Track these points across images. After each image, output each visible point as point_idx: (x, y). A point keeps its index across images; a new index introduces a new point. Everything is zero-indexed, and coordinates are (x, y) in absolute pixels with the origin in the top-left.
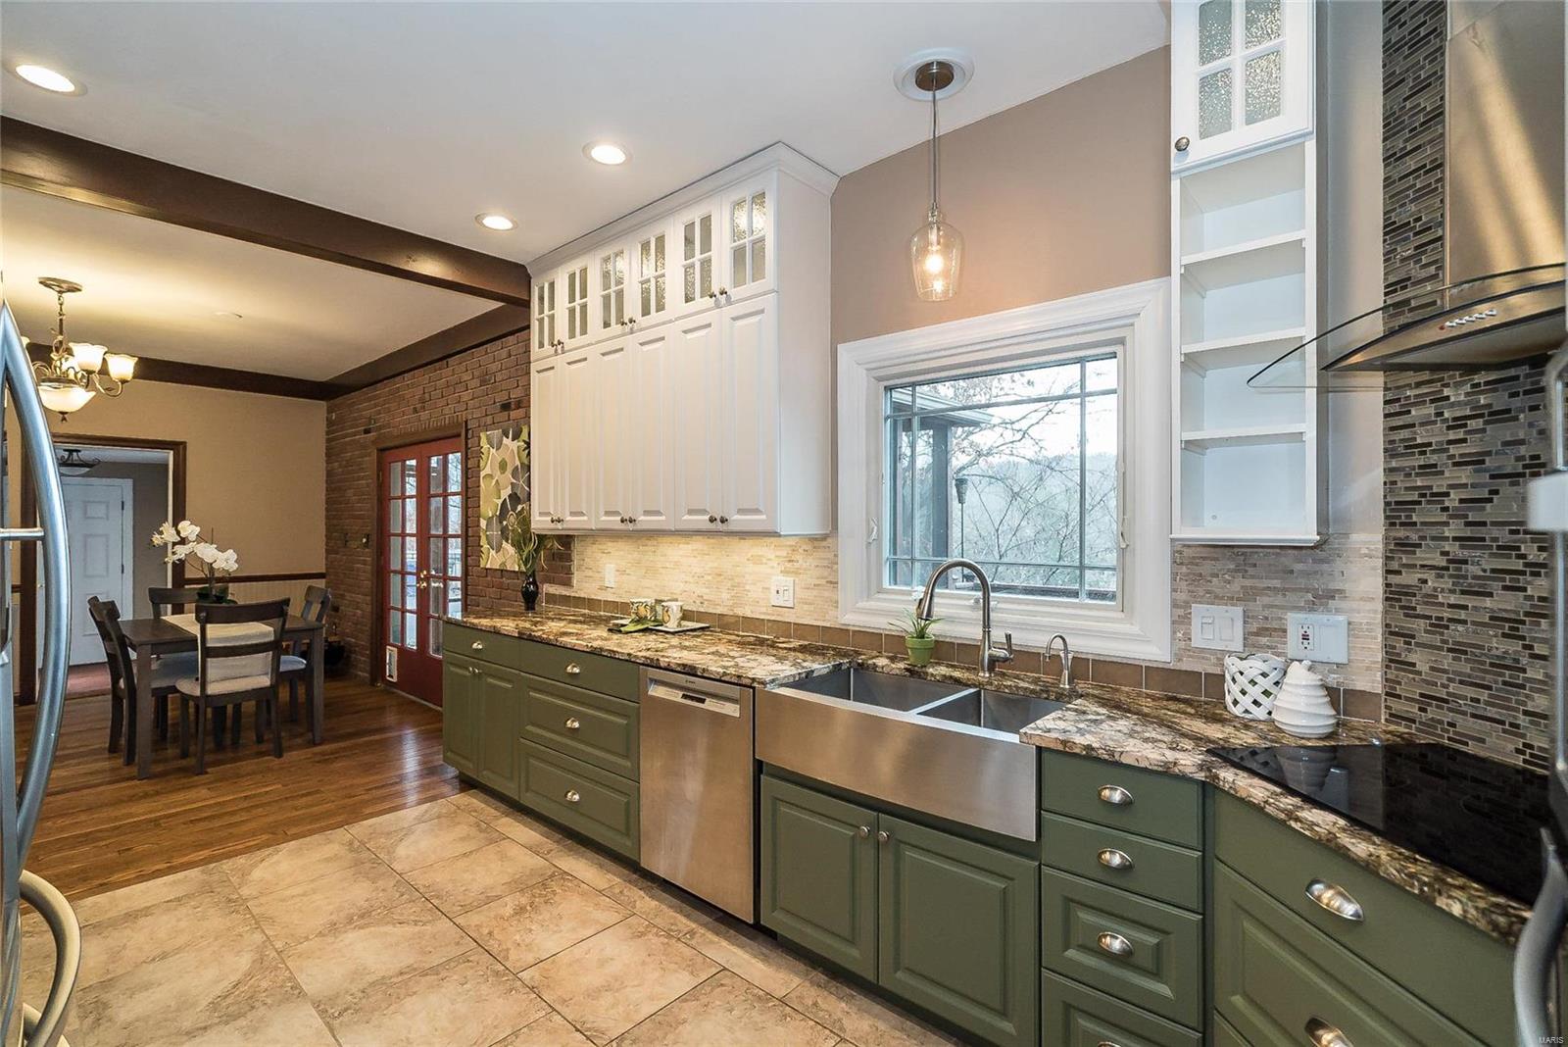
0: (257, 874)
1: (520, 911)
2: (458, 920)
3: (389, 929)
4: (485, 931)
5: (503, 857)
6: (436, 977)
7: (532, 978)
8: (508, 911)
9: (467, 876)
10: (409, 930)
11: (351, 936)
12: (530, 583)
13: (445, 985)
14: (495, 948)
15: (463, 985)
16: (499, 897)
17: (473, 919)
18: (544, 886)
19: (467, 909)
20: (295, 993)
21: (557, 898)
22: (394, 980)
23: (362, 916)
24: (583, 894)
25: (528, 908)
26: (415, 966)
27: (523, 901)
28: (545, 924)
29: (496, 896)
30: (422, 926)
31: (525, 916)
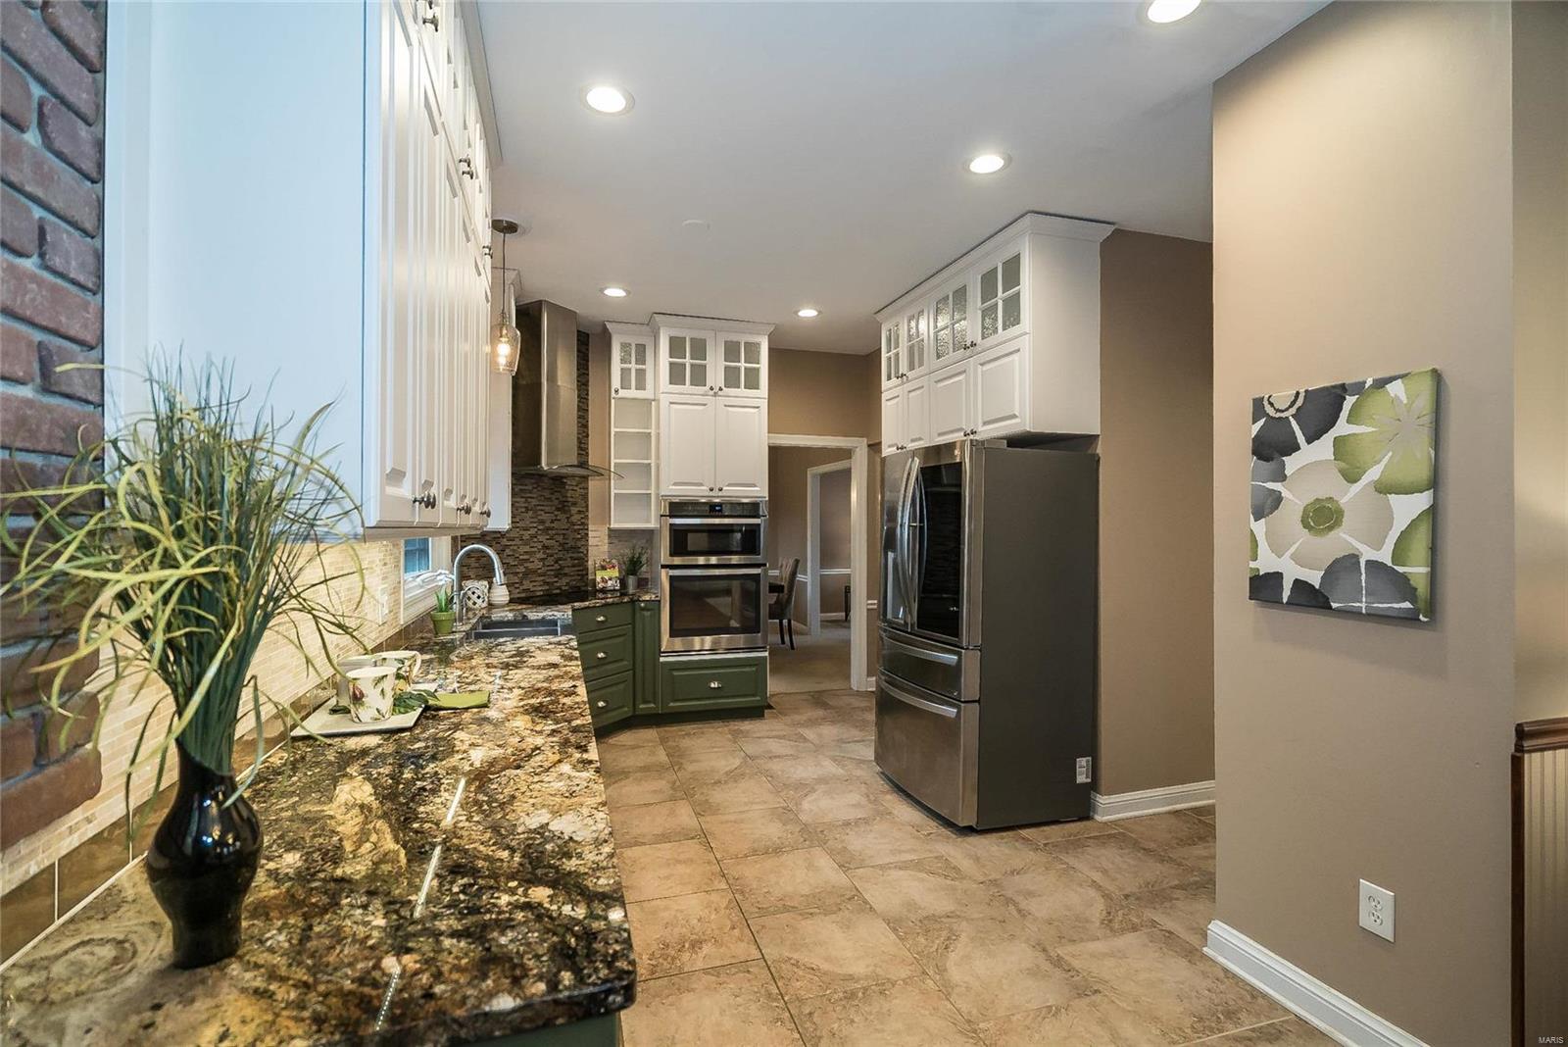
1: (696, 945)
2: (756, 954)
3: (825, 966)
4: (736, 932)
8: (706, 949)
10: (804, 957)
14: (736, 916)
16: (705, 971)
17: (743, 950)
19: (743, 966)
21: (654, 947)
22: (817, 910)
25: (687, 945)
26: (801, 917)
27: (686, 956)
28: (684, 922)
29: (709, 973)
30: (790, 959)
31: (694, 936)
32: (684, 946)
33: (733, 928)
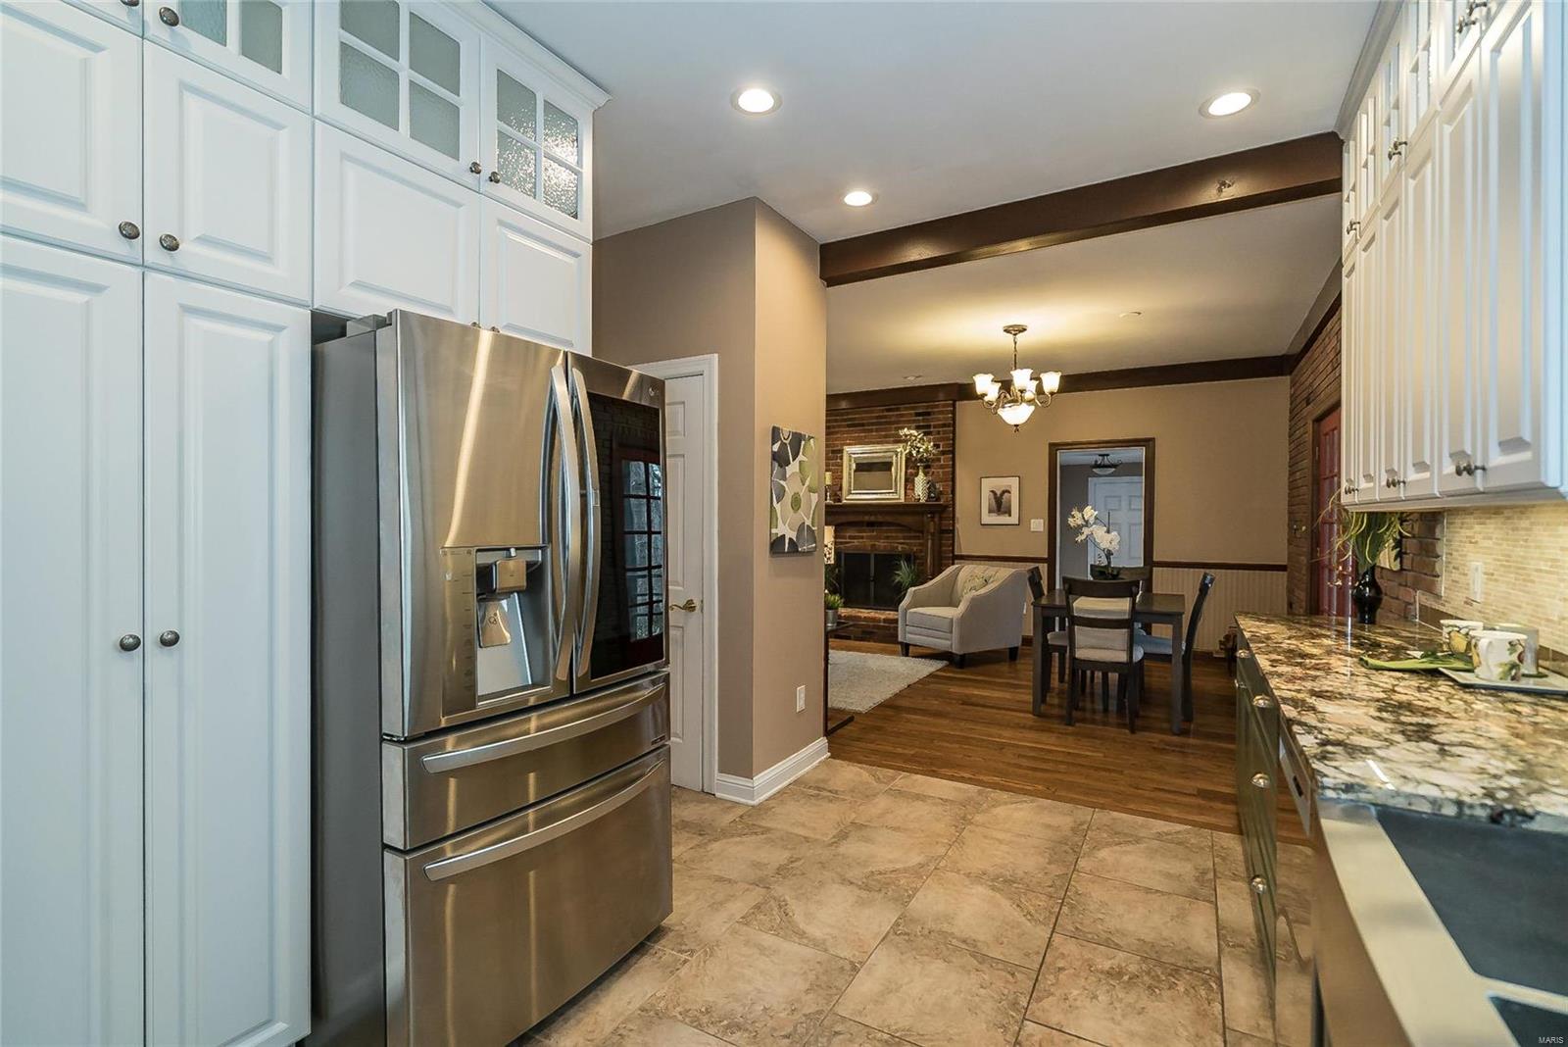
0: (1000, 811)
1: (1115, 974)
2: (1057, 938)
3: (1006, 903)
5: (1181, 916)
6: (977, 963)
7: (1031, 1035)
8: (1107, 965)
9: (1120, 909)
10: (1017, 915)
11: (981, 890)
12: (1365, 585)
13: (972, 976)
14: (1047, 983)
15: (982, 987)
16: (1118, 947)
17: (1066, 947)
18: (1175, 971)
19: (1076, 935)
20: (903, 899)
21: (1166, 994)
22: (955, 942)
23: (1005, 881)
24: (1202, 1014)
25: (1126, 978)
26: (979, 944)
27: (1133, 968)
28: (1117, 1005)
29: (1117, 945)
30: (1029, 920)
31: (1112, 982)
32: (1130, 978)
33: (1061, 969)
